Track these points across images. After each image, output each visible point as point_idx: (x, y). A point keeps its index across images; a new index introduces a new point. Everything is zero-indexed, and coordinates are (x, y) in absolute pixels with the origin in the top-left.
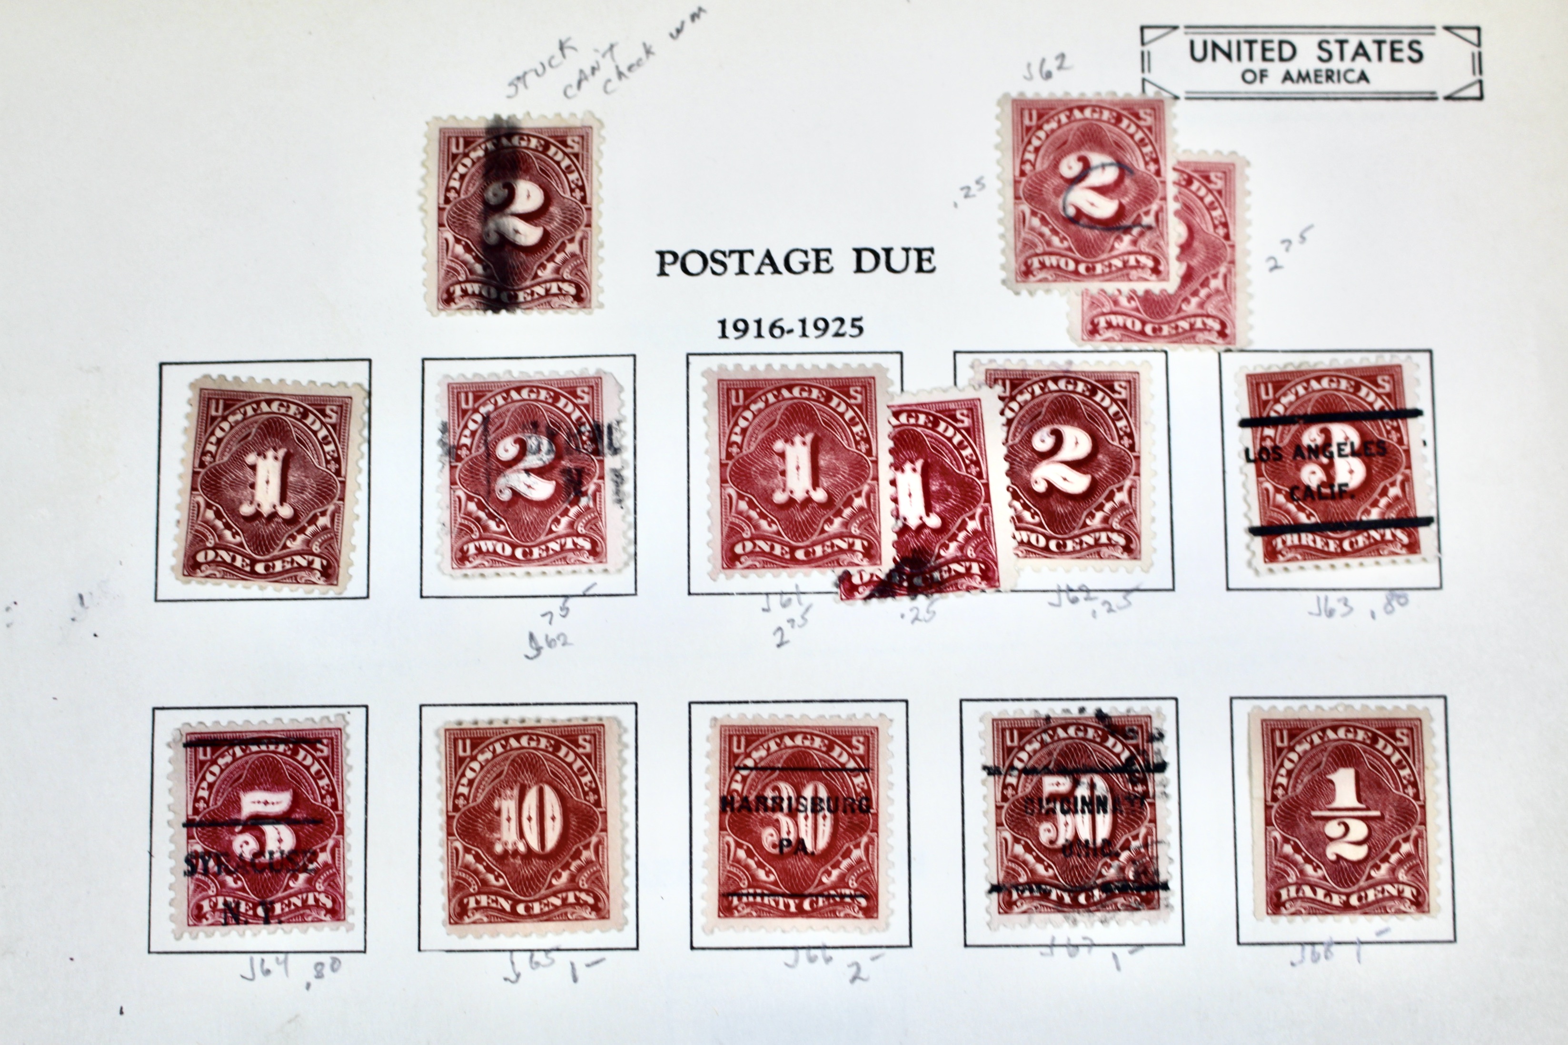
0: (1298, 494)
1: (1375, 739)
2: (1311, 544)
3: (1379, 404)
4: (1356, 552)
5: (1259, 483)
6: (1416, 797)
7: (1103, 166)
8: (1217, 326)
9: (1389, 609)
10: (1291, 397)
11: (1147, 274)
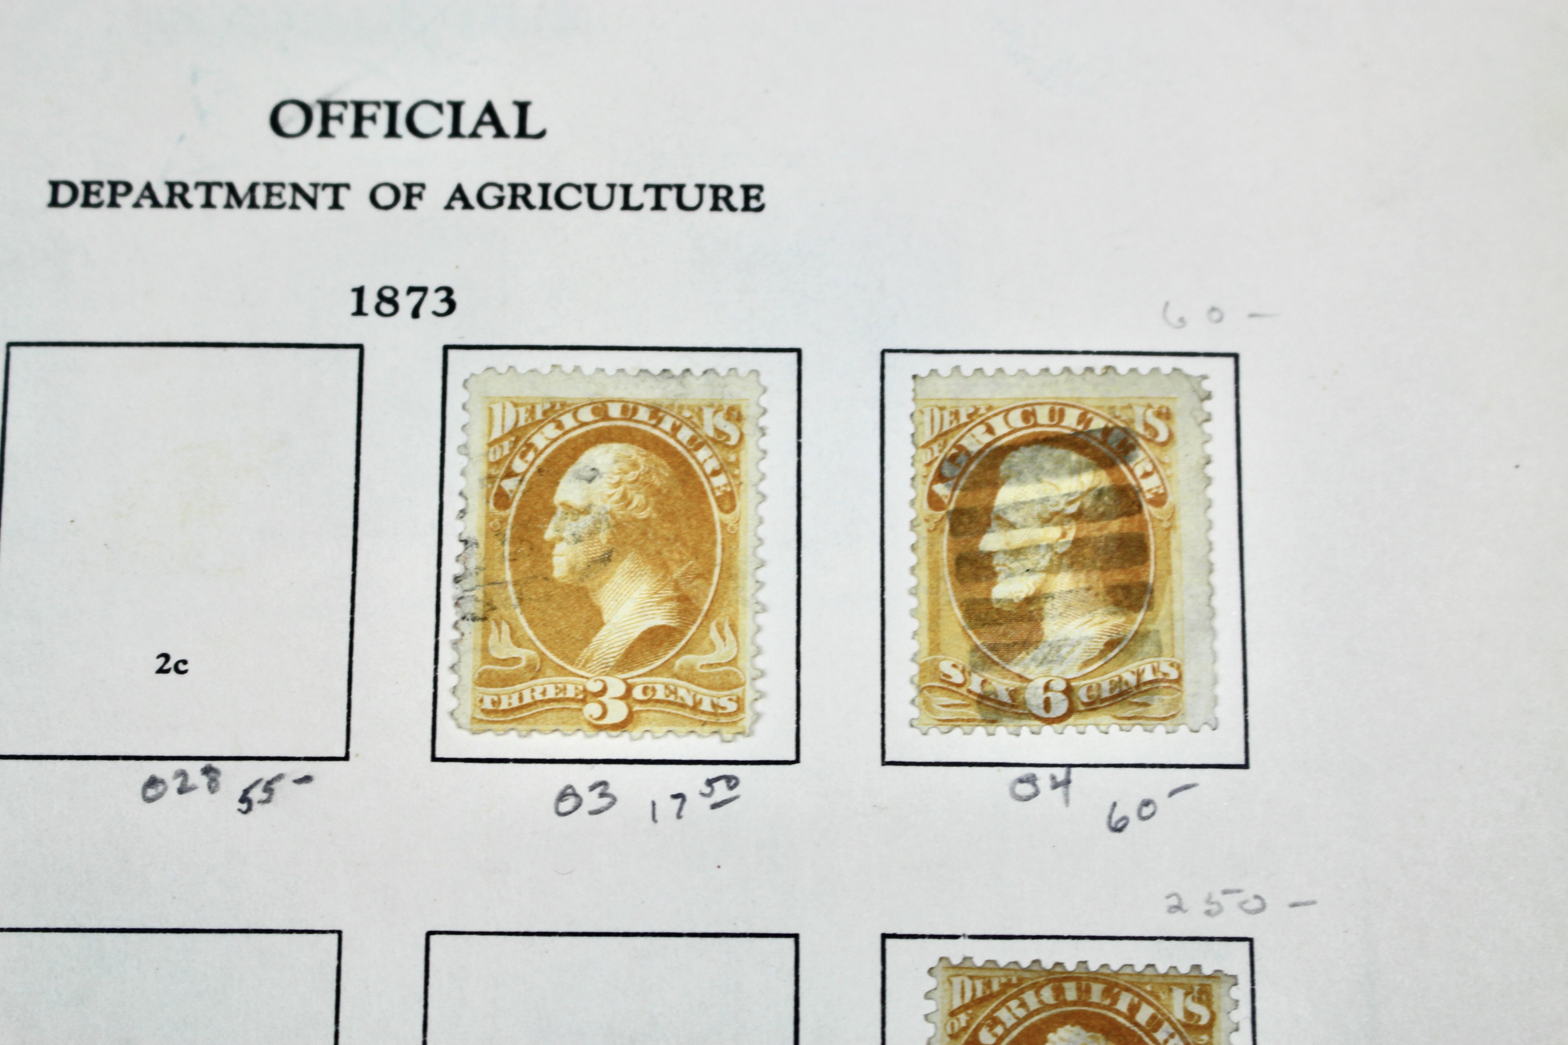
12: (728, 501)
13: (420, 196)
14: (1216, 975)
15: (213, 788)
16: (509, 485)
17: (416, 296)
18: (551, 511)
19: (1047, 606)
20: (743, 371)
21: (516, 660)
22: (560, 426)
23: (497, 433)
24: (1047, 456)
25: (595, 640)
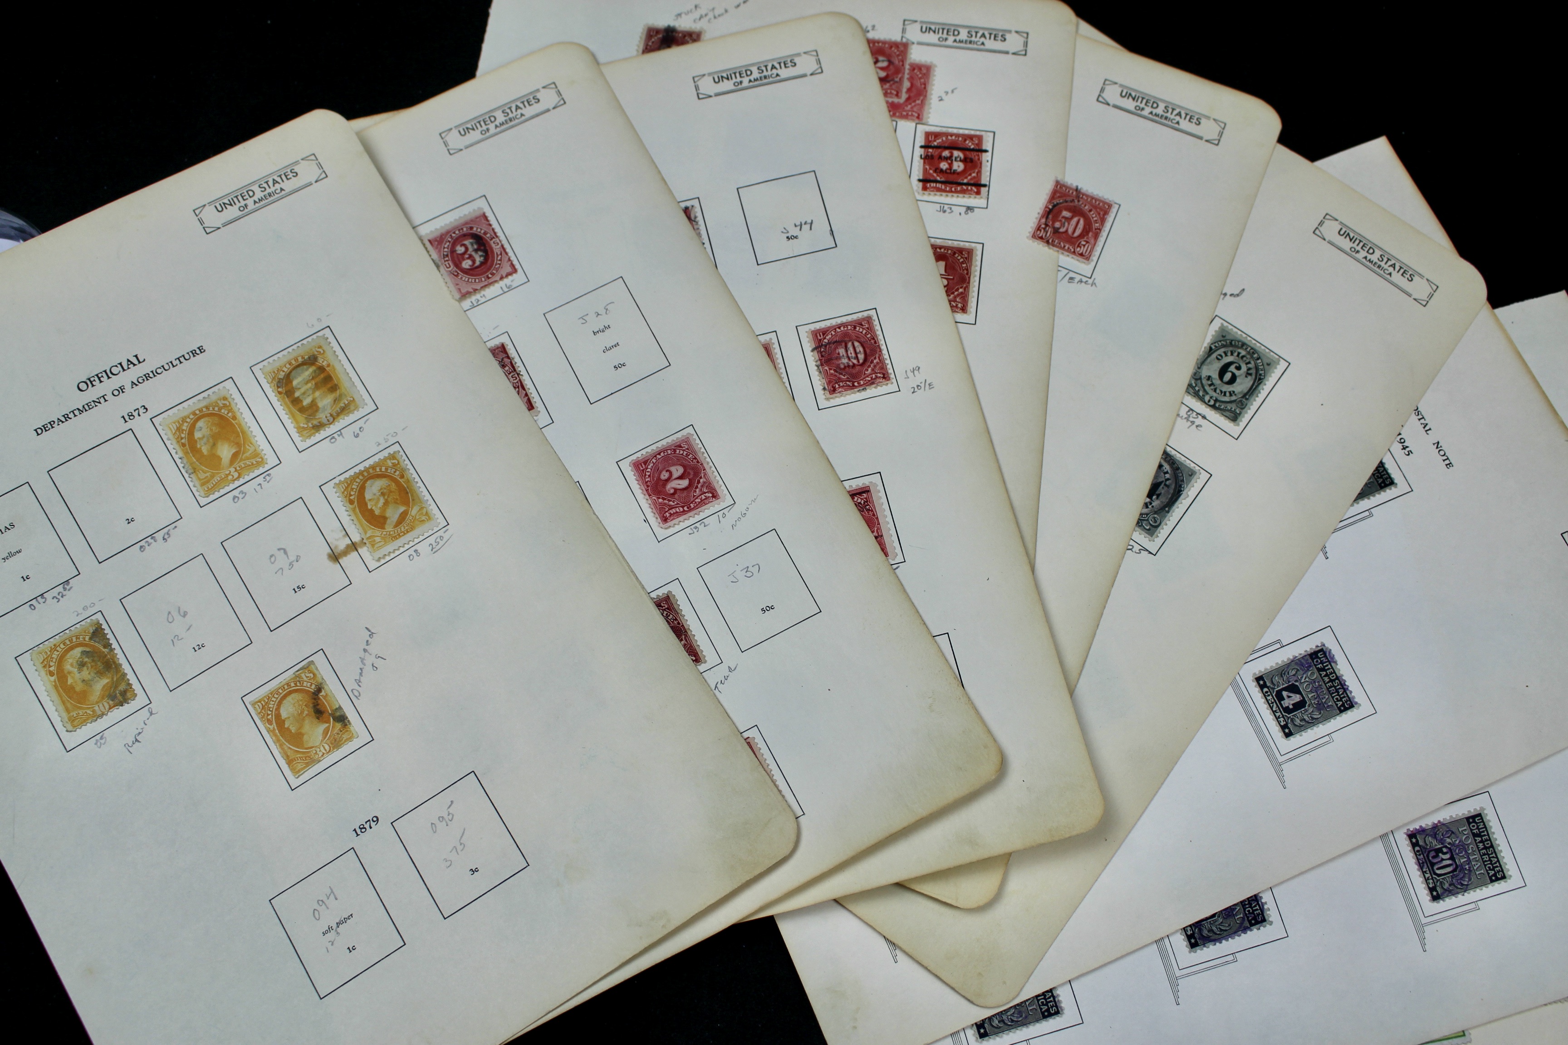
0: (937, 171)
1: (955, 253)
2: (940, 187)
3: (972, 147)
4: (956, 192)
5: (924, 166)
6: (967, 274)
7: (883, 61)
8: (916, 115)
9: (966, 213)
10: (940, 140)
11: (894, 96)
12: (234, 418)
13: (124, 389)
14: (395, 453)
15: (155, 541)
16: (183, 441)
17: (137, 411)
18: (196, 442)
19: (317, 401)
20: (221, 388)
21: (207, 477)
22: (187, 422)
23: (174, 432)
24: (299, 369)
25: (222, 463)
